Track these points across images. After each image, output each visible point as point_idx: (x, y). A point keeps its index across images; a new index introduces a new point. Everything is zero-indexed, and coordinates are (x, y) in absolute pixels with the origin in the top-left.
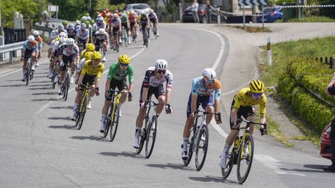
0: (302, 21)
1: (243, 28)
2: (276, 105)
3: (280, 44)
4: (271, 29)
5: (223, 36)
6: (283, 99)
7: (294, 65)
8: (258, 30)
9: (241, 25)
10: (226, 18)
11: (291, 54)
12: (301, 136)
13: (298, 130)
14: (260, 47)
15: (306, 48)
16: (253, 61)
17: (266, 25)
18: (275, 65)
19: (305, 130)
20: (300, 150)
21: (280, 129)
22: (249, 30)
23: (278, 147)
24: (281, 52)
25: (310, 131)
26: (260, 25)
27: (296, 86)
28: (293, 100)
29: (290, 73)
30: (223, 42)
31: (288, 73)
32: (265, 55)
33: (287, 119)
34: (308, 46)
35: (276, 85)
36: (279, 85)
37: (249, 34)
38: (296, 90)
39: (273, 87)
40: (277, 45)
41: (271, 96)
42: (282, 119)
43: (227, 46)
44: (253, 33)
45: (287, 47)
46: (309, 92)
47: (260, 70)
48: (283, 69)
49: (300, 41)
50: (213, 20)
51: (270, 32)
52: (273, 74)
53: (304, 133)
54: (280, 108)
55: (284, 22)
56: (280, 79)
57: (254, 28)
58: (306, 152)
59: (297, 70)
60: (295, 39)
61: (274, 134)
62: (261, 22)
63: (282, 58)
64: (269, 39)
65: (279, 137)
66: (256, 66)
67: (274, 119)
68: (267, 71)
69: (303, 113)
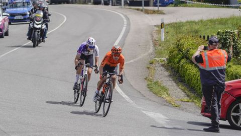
0: (190, 6)
1: (142, 10)
2: (167, 73)
3: (171, 24)
4: (164, 12)
5: (126, 16)
6: (172, 68)
7: (182, 41)
8: (154, 12)
9: (141, 8)
10: (128, 2)
11: (180, 33)
12: (186, 98)
13: (184, 94)
14: (155, 26)
15: (192, 28)
16: (149, 37)
17: (161, 8)
18: (167, 41)
19: (189, 94)
20: (185, 110)
21: (169, 92)
22: (147, 12)
23: (166, 107)
24: (171, 30)
25: (193, 95)
26: (156, 8)
27: (183, 58)
28: (180, 69)
29: (179, 47)
30: (125, 21)
31: (177, 47)
32: (159, 32)
33: (174, 84)
34: (194, 27)
35: (167, 57)
36: (170, 57)
37: (147, 15)
38: (183, 61)
39: (164, 59)
40: (169, 25)
41: (162, 65)
42: (171, 84)
43: (129, 24)
44: (150, 15)
45: (177, 27)
46: (194, 63)
47: (155, 45)
48: (173, 44)
49: (187, 22)
50: (117, 3)
51: (164, 14)
52: (165, 48)
53: (188, 96)
54: (170, 76)
55: (175, 6)
56: (170, 52)
57: (151, 10)
58: (189, 112)
59: (185, 45)
60: (184, 20)
61: (164, 96)
62: (157, 6)
63: (173, 36)
64: (162, 19)
65: (168, 99)
66: (151, 41)
67: (165, 84)
68: (160, 45)
69: (189, 80)
